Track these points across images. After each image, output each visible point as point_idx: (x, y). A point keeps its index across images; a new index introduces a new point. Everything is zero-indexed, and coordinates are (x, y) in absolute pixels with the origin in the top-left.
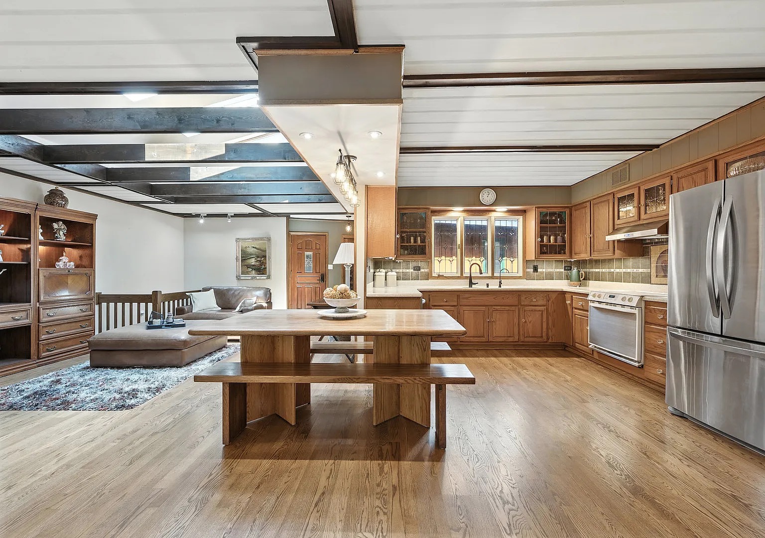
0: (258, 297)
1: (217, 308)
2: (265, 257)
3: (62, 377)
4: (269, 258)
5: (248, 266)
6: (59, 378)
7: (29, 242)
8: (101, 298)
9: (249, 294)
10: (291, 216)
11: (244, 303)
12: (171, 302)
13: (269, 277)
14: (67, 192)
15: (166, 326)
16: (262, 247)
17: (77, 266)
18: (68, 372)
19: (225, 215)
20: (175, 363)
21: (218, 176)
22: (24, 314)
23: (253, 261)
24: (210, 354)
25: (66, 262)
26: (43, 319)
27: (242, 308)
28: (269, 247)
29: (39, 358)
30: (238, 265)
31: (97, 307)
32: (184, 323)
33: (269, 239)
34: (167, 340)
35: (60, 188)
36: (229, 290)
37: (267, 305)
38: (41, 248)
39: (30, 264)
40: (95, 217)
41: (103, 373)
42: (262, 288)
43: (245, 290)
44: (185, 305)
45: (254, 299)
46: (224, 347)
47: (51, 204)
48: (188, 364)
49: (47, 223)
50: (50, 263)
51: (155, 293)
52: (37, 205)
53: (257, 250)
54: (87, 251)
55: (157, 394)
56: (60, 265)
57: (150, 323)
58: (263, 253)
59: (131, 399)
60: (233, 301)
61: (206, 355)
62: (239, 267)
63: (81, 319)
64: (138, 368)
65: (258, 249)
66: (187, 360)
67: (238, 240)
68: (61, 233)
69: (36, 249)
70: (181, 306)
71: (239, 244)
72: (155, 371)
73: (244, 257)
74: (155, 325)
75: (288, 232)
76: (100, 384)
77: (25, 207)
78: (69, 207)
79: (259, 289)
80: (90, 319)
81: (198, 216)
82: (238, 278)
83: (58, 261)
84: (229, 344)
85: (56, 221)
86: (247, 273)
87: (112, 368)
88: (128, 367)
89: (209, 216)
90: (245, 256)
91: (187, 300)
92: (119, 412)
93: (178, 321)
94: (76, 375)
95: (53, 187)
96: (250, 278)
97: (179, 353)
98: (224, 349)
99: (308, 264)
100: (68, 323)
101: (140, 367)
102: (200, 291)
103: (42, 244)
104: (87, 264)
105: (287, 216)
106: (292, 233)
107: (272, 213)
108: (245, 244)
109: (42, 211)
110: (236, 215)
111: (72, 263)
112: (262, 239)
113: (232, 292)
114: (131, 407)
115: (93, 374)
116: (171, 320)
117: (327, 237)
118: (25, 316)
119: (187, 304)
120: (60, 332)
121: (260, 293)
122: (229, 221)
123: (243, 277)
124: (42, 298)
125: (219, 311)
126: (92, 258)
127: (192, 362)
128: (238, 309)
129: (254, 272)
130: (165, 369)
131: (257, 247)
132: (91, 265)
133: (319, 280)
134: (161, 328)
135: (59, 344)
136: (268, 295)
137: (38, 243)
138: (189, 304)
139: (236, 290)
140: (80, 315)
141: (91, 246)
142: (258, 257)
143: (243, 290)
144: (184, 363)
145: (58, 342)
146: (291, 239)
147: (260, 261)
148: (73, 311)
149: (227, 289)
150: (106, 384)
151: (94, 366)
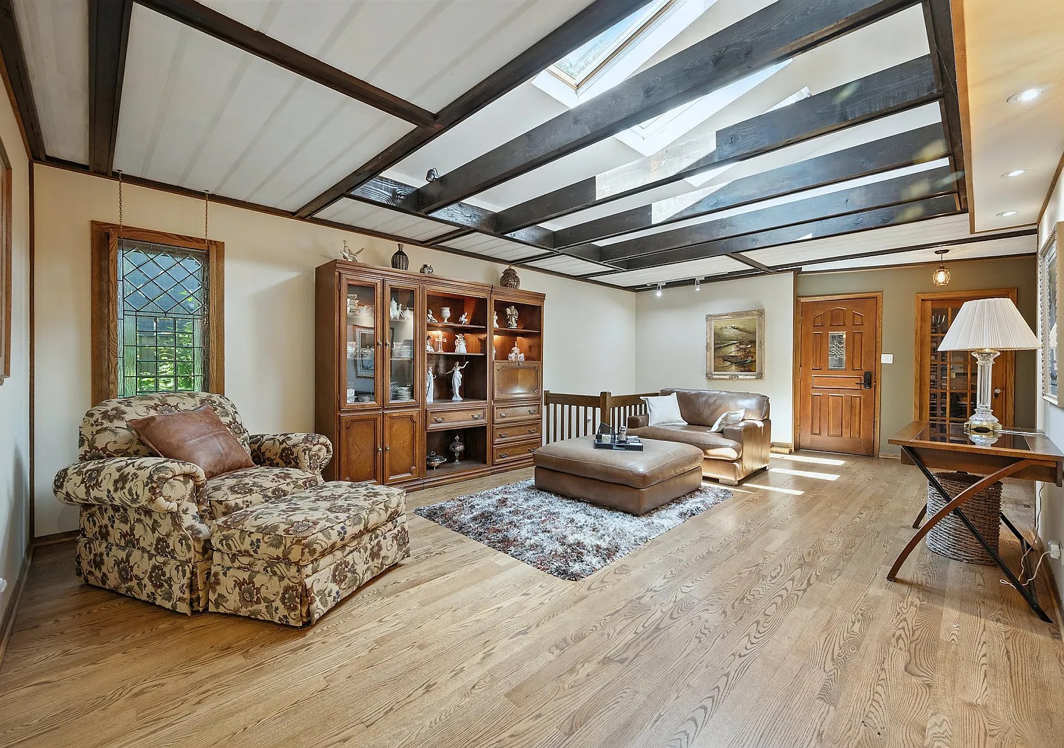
0: (747, 410)
1: (682, 422)
2: (753, 342)
3: (509, 496)
4: (761, 344)
5: (725, 359)
6: (505, 496)
7: (484, 331)
8: (550, 398)
9: (731, 404)
10: (805, 268)
11: (725, 419)
12: (622, 408)
13: (760, 376)
14: (519, 271)
15: (618, 446)
16: (750, 328)
17: (527, 358)
18: (516, 489)
19: (691, 282)
20: (631, 507)
21: (692, 207)
22: (480, 413)
23: (732, 350)
24: (677, 500)
25: (517, 355)
26: (497, 420)
27: (722, 427)
28: (760, 326)
29: (493, 465)
30: (708, 356)
31: (544, 408)
32: (640, 444)
33: (761, 313)
34: (620, 470)
35: (513, 268)
36: (699, 395)
37: (763, 425)
38: (496, 337)
39: (486, 355)
40: (541, 297)
41: (547, 501)
42: (754, 395)
43: (725, 396)
44: (638, 414)
45: (741, 414)
46: (698, 490)
47: (505, 286)
48: (648, 513)
49: (501, 307)
50: (504, 354)
51: (604, 394)
52: (492, 288)
53: (740, 332)
54: (536, 340)
55: (608, 561)
56: (512, 356)
57: (599, 437)
58: (750, 337)
59: (575, 560)
60: (706, 413)
61: (673, 501)
62: (710, 361)
63: (530, 422)
64: (585, 502)
65: (741, 330)
66: (647, 505)
67: (709, 318)
68: (513, 319)
69: (492, 339)
70: (633, 415)
71: (710, 324)
72: (605, 513)
73: (718, 344)
74: (604, 443)
75: (797, 297)
76: (543, 519)
77: (483, 291)
78: (521, 287)
79: (747, 396)
80: (536, 423)
81: (654, 287)
82: (709, 377)
83: (511, 352)
84: (704, 484)
85: (509, 305)
86: (724, 369)
87: (557, 494)
88: (573, 499)
89: (670, 285)
90: (720, 342)
91: (641, 406)
92: (559, 580)
93: (633, 440)
94: (521, 496)
95: (507, 267)
96: (727, 377)
97: (636, 492)
98: (697, 493)
99: (837, 354)
100: (518, 426)
101: (587, 502)
102: (657, 395)
103: (497, 332)
104: (535, 355)
105: (796, 269)
106: (803, 300)
107: (769, 268)
108: (722, 323)
109: (497, 294)
110: (709, 279)
111: (522, 355)
112: (747, 313)
113: (704, 399)
114: (575, 577)
115: (537, 500)
116: (624, 438)
117: (879, 302)
118: (482, 416)
119: (641, 413)
120: (511, 437)
121: (751, 403)
122: (698, 290)
123: (716, 375)
124: (496, 397)
125: (684, 428)
126: (539, 347)
127: (653, 510)
128: (715, 427)
129: (734, 367)
130: (617, 514)
131: (741, 327)
132: (539, 357)
133: (861, 384)
134: (612, 449)
135: (510, 450)
136: (764, 405)
137: (493, 332)
138: (643, 413)
139: (710, 396)
140: (528, 417)
141: (539, 335)
142: (741, 343)
143: (721, 397)
144: (642, 511)
145: (509, 448)
146: (802, 310)
147: (745, 350)
148: (523, 412)
149: (695, 394)
150: (548, 521)
151: (540, 488)
